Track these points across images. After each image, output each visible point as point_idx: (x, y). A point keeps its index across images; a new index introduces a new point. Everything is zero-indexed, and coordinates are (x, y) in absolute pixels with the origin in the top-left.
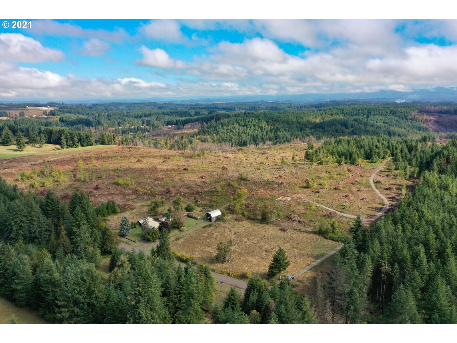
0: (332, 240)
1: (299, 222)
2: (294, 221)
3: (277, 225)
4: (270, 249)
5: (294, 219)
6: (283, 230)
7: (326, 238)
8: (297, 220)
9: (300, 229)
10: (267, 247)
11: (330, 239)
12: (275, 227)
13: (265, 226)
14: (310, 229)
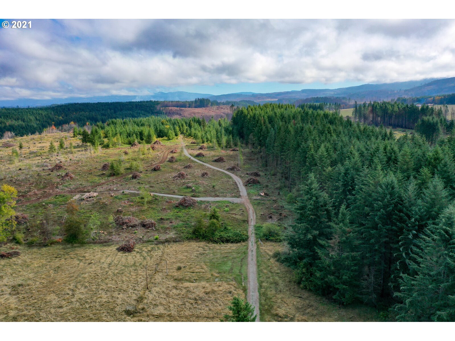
0: (227, 241)
1: (144, 226)
2: (132, 227)
3: (105, 243)
4: (134, 303)
5: (132, 224)
6: (126, 249)
7: (216, 242)
8: (137, 223)
9: (156, 239)
10: (123, 300)
11: (223, 242)
12: (105, 248)
13: (80, 251)
14: (172, 234)
